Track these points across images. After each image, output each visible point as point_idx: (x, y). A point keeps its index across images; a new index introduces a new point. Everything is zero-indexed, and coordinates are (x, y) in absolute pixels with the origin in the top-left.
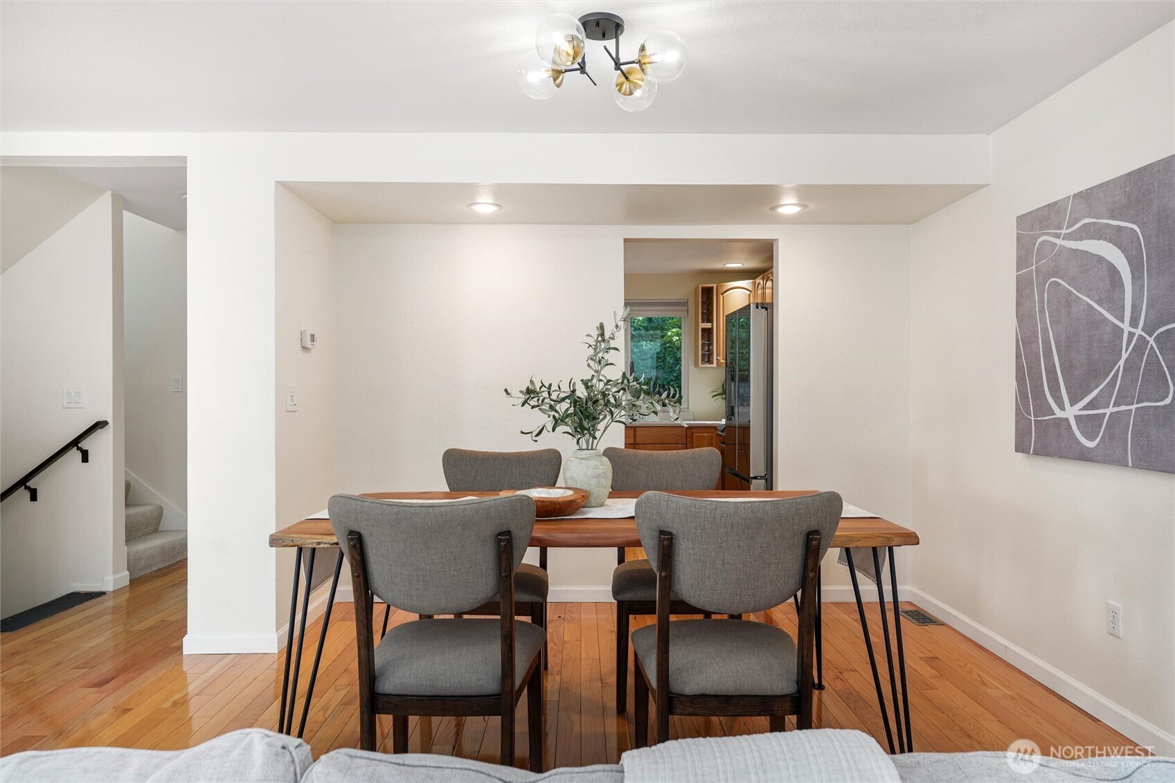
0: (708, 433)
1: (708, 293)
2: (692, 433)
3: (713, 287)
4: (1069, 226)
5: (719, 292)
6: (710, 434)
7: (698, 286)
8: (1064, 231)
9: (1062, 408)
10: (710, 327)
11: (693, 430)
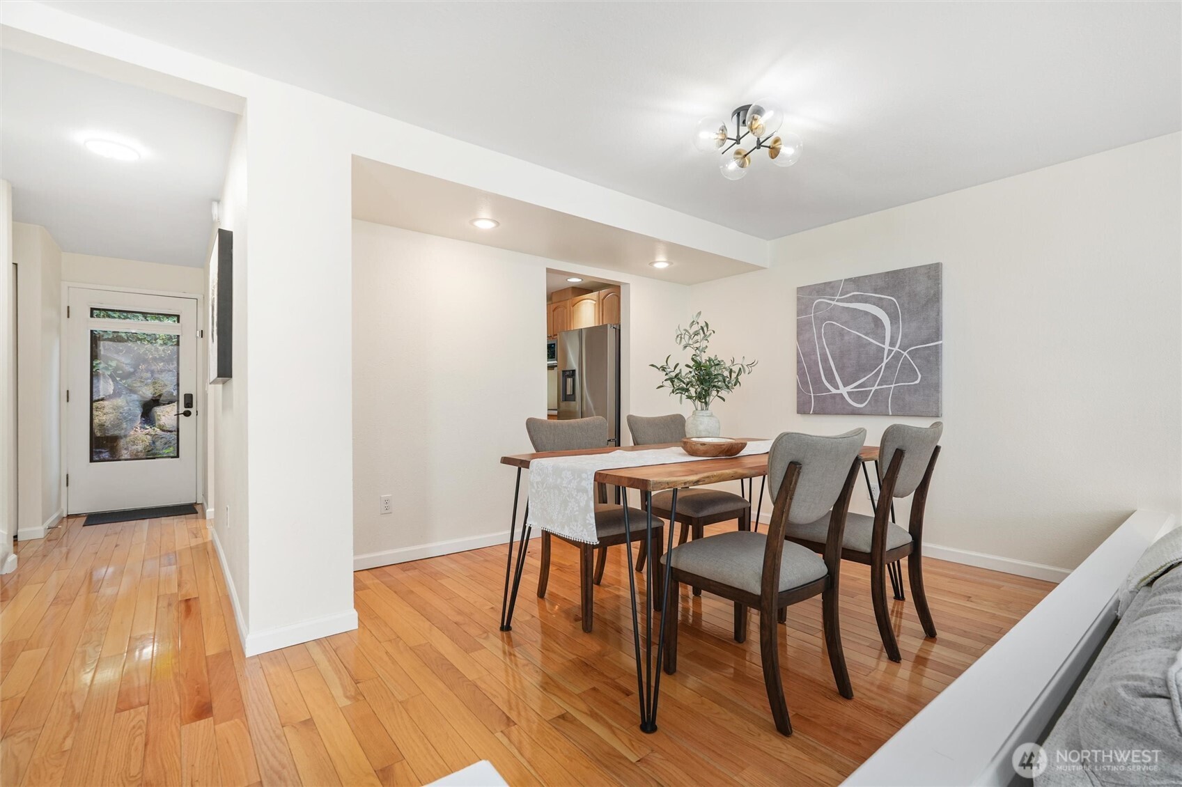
4: (841, 295)
8: (837, 298)
9: (837, 388)
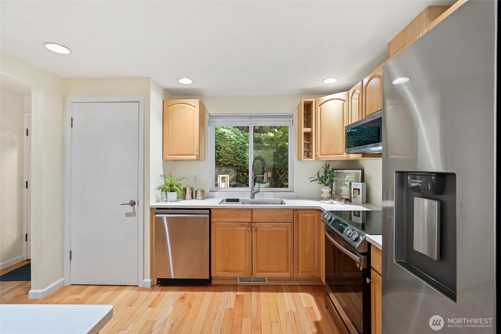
0: (310, 214)
1: (308, 107)
2: (298, 214)
3: (312, 101)
5: (317, 104)
6: (313, 215)
7: (301, 101)
10: (310, 131)
11: (299, 212)
